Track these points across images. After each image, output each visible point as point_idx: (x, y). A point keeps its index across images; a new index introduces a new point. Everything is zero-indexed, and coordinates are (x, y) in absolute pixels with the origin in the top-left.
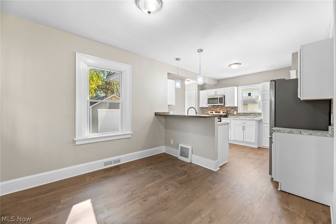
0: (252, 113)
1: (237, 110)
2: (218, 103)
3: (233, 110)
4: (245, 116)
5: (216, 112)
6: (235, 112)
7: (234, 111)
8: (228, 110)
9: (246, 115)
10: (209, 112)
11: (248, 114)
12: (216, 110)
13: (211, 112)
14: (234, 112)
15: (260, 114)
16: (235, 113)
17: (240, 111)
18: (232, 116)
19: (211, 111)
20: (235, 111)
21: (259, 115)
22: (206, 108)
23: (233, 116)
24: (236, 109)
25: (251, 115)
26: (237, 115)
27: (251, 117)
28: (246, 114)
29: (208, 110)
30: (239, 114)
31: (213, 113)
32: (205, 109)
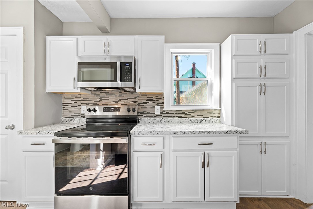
0: (195, 111)
1: (163, 103)
2: (115, 81)
3: (151, 103)
4: (181, 117)
5: (105, 110)
6: (156, 107)
7: (154, 105)
8: (139, 102)
9: (183, 115)
10: (84, 109)
11: (186, 114)
12: (104, 102)
13: (89, 110)
14: (154, 107)
15: (211, 113)
16: (158, 110)
17: (170, 105)
18: (149, 119)
19: (88, 104)
20: (157, 105)
21: (209, 115)
22: (73, 96)
23: (152, 119)
24: (160, 101)
25: (193, 114)
26: (163, 115)
27: (194, 119)
28: (183, 113)
29: (79, 103)
30: (166, 114)
31: (95, 110)
32: (68, 101)
